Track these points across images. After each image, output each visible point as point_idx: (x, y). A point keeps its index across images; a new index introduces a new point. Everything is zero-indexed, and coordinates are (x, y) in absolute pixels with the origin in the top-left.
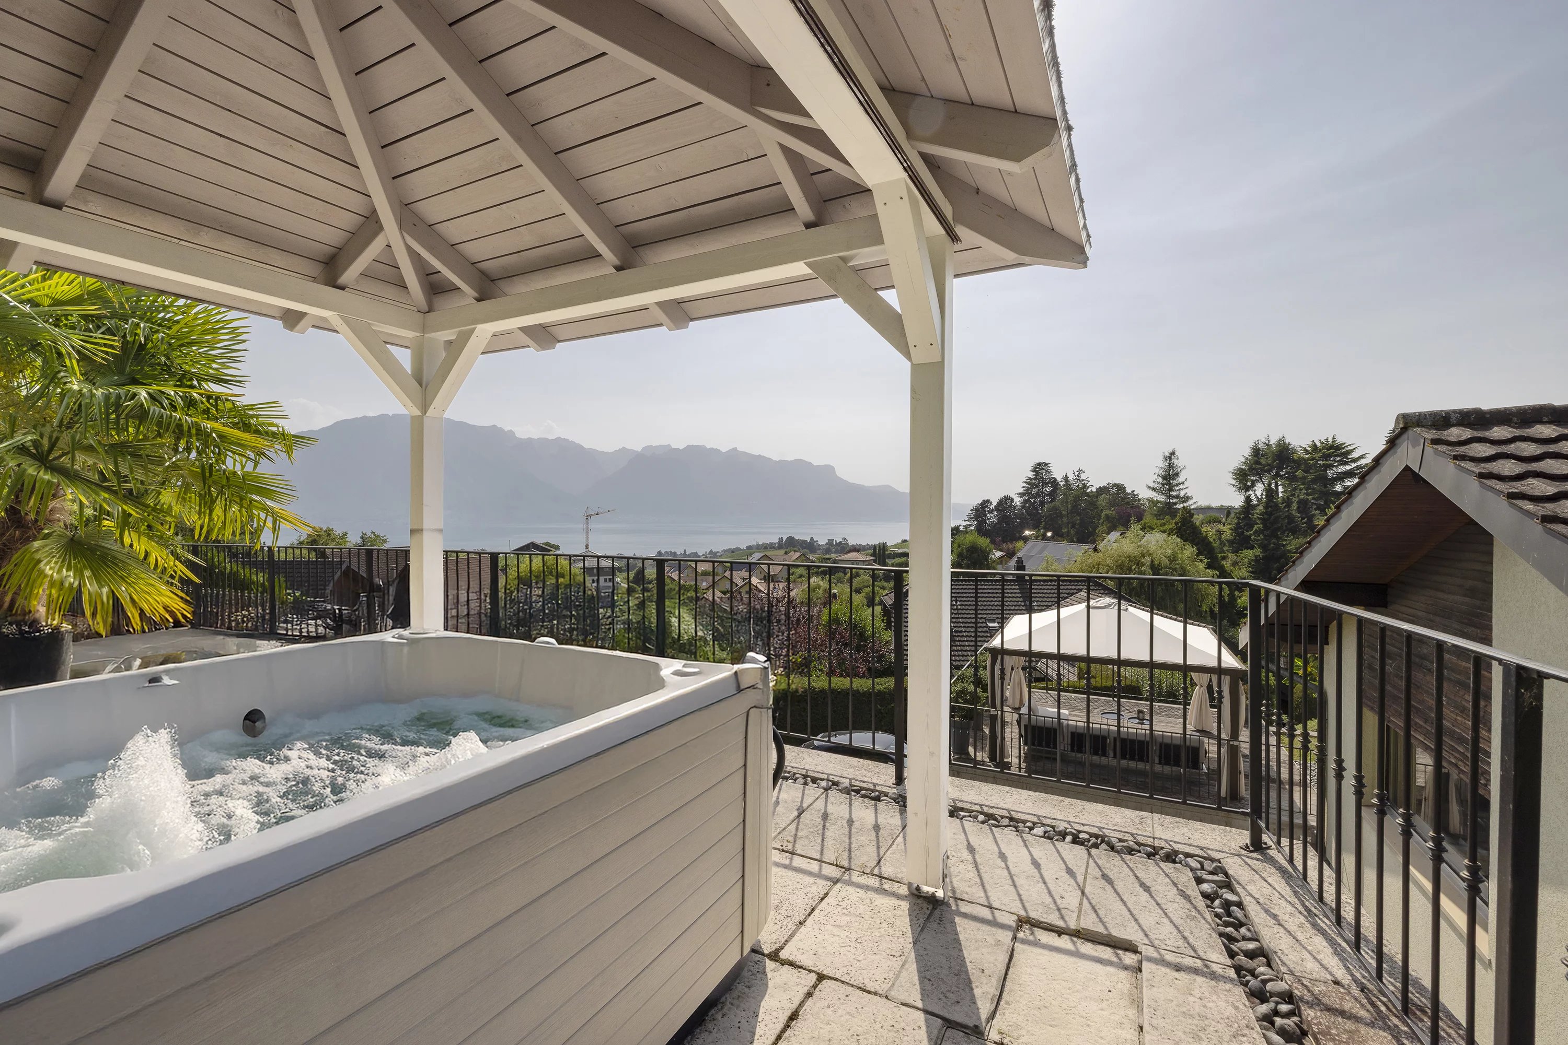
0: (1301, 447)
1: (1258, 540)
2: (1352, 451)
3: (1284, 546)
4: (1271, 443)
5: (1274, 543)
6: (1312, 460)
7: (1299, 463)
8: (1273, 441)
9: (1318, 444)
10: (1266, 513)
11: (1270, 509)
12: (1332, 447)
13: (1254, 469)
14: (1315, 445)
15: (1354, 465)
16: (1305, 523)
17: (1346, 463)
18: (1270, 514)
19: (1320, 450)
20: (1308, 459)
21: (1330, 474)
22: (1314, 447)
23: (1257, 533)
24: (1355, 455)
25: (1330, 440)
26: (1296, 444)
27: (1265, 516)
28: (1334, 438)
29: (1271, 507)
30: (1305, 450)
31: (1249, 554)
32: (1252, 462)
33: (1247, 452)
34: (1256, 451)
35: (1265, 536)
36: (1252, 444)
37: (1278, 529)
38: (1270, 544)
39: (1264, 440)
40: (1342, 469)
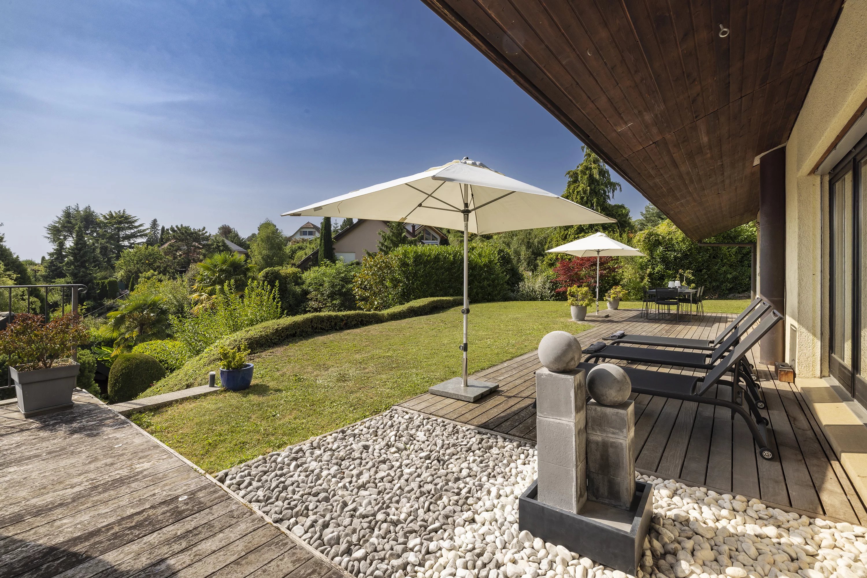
0: (102, 214)
1: (69, 270)
2: (136, 221)
3: (90, 274)
4: (80, 209)
5: (83, 272)
6: (110, 223)
7: (99, 224)
8: (81, 209)
9: (114, 214)
10: (76, 249)
11: (80, 246)
12: (122, 217)
13: (66, 227)
14: (112, 214)
15: (136, 230)
16: (106, 262)
17: (131, 228)
18: (80, 250)
19: (115, 218)
20: (107, 223)
21: (122, 234)
22: (111, 215)
23: (68, 264)
24: (136, 224)
25: (122, 212)
26: (98, 212)
27: (76, 251)
28: (124, 211)
29: (80, 244)
30: (105, 217)
31: (61, 282)
32: (65, 222)
33: (60, 214)
34: (68, 214)
35: (75, 267)
36: (64, 208)
37: (85, 261)
38: (80, 272)
39: (74, 207)
40: (128, 232)
